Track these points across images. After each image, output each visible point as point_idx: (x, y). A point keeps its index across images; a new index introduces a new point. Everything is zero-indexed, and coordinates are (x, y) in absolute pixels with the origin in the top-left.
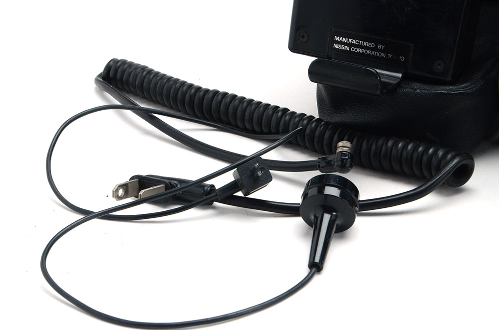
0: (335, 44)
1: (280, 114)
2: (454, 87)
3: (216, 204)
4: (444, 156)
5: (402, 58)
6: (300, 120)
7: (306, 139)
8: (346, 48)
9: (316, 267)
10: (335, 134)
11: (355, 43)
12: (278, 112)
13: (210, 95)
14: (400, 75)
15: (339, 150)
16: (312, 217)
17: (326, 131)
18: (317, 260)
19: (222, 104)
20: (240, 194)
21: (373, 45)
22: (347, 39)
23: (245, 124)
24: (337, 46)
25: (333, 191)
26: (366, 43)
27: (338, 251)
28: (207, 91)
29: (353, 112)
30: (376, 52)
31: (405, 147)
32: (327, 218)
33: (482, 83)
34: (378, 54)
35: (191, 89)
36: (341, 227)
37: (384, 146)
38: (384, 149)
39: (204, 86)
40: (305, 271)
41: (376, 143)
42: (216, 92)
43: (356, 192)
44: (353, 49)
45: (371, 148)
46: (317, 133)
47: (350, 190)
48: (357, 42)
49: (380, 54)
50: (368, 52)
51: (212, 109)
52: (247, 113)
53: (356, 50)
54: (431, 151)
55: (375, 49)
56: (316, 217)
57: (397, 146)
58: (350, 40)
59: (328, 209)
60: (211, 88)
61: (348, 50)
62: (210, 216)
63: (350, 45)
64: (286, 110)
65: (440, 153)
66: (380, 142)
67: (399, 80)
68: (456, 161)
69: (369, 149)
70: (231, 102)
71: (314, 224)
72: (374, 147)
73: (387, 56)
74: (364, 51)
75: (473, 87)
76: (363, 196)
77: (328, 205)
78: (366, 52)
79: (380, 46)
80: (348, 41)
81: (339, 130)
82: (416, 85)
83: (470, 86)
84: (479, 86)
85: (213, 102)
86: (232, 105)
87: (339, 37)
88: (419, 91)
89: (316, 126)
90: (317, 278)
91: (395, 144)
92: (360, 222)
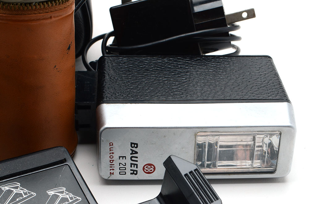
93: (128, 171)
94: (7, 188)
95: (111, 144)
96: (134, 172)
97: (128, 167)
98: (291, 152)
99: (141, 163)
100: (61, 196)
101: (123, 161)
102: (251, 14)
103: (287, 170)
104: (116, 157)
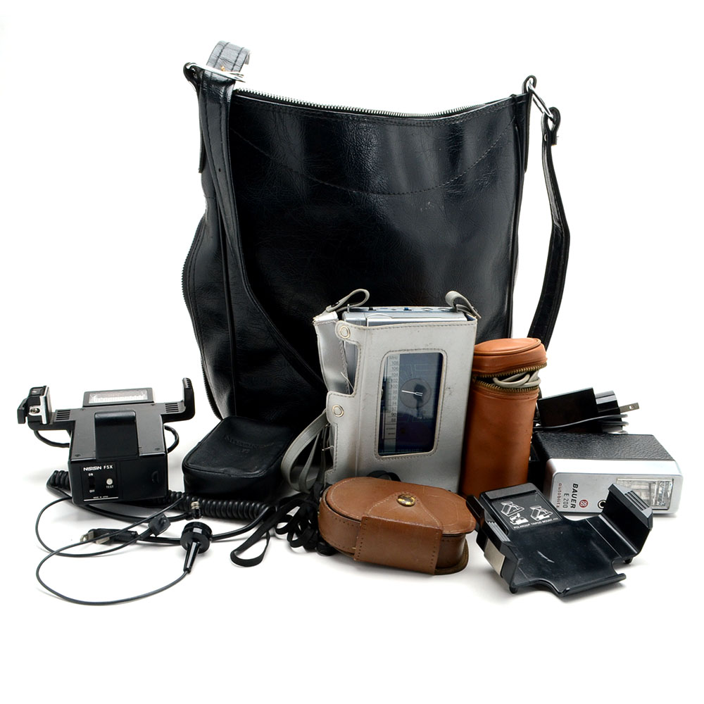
3: (138, 541)
4: (260, 506)
9: (187, 570)
15: (193, 508)
16: (187, 545)
18: (188, 567)
20: (153, 535)
25: (198, 530)
27: (200, 563)
32: (194, 545)
36: (202, 550)
40: (182, 572)
43: (210, 531)
47: (206, 529)
54: (253, 504)
56: (188, 544)
59: (195, 540)
62: (137, 549)
65: (258, 505)
68: (267, 509)
71: (188, 549)
76: (215, 533)
77: (195, 538)
89: (183, 497)
90: (188, 576)
92: (213, 546)
93: (569, 505)
94: (505, 504)
95: (560, 485)
96: (573, 506)
97: (570, 502)
98: (680, 494)
99: (578, 500)
100: (540, 511)
101: (566, 497)
102: (636, 406)
103: (676, 508)
104: (562, 494)
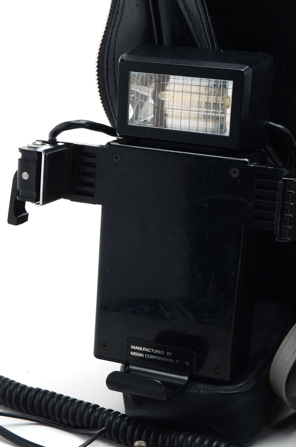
0: (131, 352)
1: (90, 410)
2: (232, 387)
5: (187, 363)
6: (107, 416)
7: (112, 433)
8: (141, 355)
10: (135, 429)
11: (148, 351)
12: (89, 408)
13: (33, 393)
14: (186, 378)
17: (128, 426)
19: (42, 402)
21: (163, 353)
22: (141, 348)
23: (61, 420)
24: (133, 354)
26: (157, 351)
28: (31, 389)
29: (151, 408)
30: (165, 358)
31: (193, 440)
33: (255, 383)
34: (167, 360)
35: (17, 388)
37: (176, 439)
38: (176, 442)
39: (29, 385)
41: (170, 437)
42: (38, 390)
44: (147, 356)
45: (165, 442)
46: (121, 427)
48: (150, 350)
49: (169, 360)
50: (159, 358)
51: (34, 406)
52: (63, 411)
53: (149, 356)
55: (165, 356)
57: (186, 440)
58: (144, 349)
60: (35, 386)
61: (143, 356)
63: (144, 353)
64: (96, 406)
66: (173, 436)
67: (186, 382)
69: (164, 443)
70: (50, 400)
72: (167, 441)
73: (175, 361)
74: (156, 357)
75: (247, 387)
78: (158, 358)
79: (168, 353)
80: (142, 349)
81: (139, 425)
82: (201, 386)
83: (245, 385)
84: (252, 385)
85: (35, 400)
86: (51, 402)
87: (134, 346)
88: (202, 391)
89: (120, 422)
91: (186, 438)
